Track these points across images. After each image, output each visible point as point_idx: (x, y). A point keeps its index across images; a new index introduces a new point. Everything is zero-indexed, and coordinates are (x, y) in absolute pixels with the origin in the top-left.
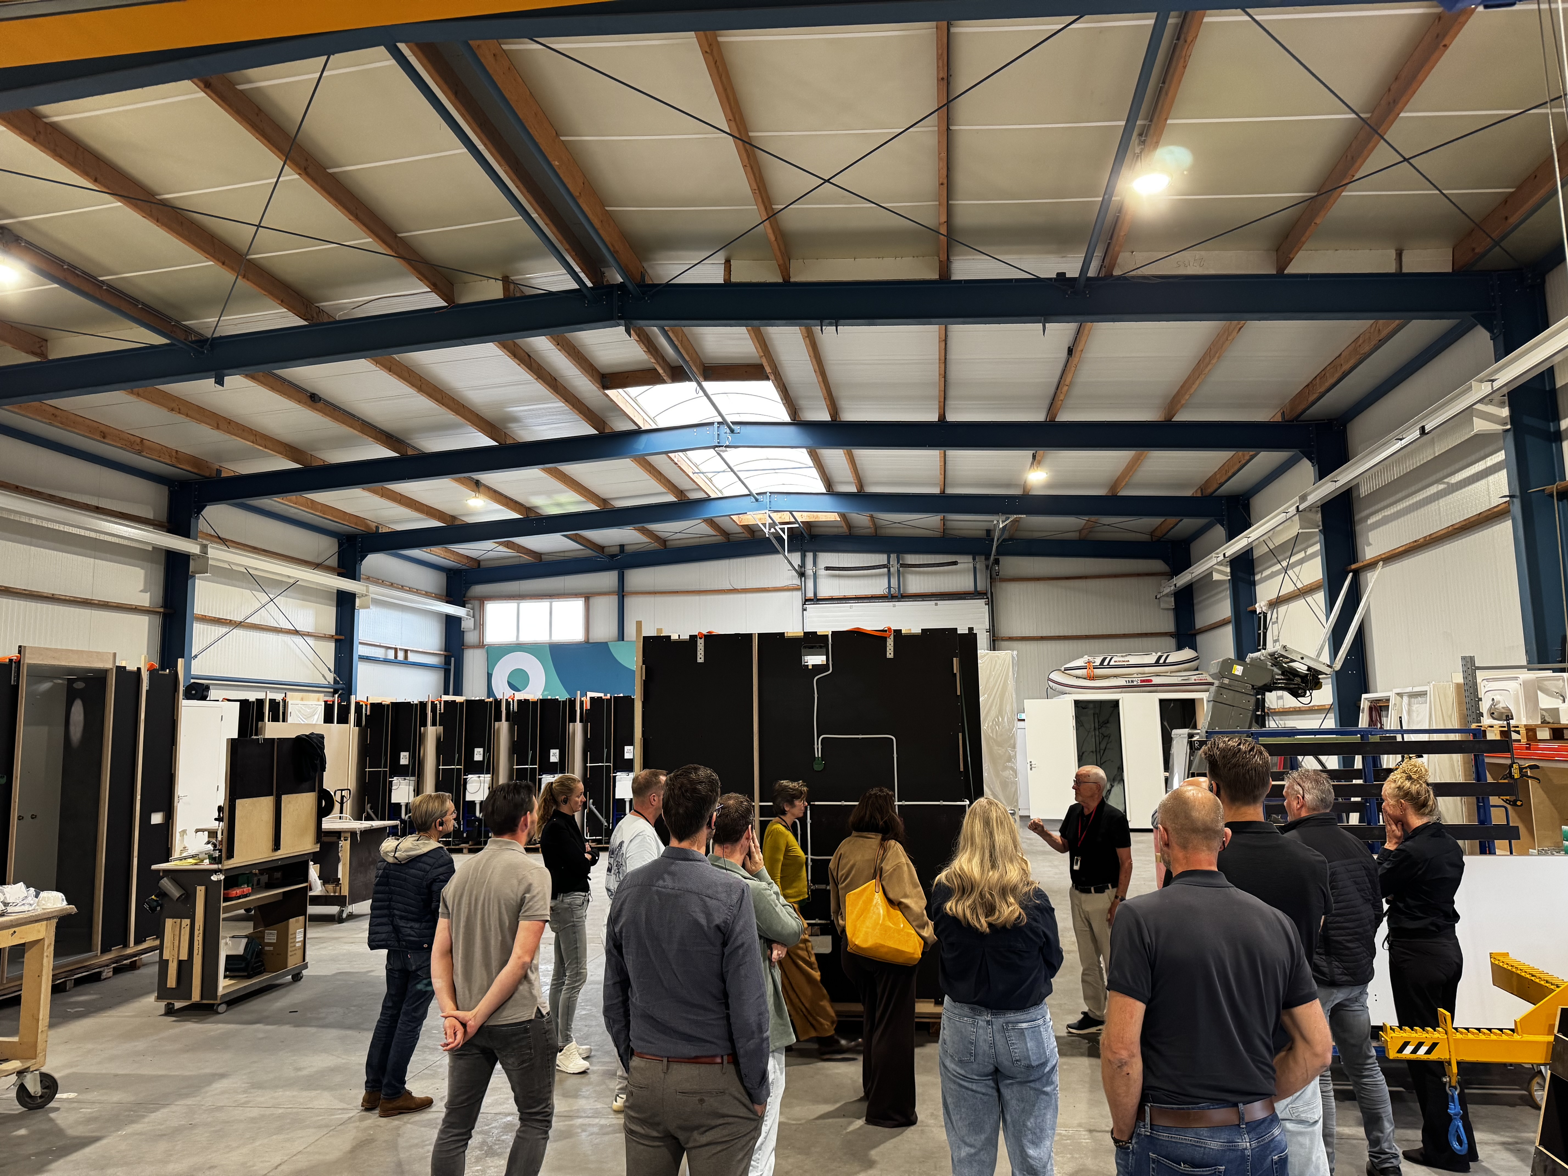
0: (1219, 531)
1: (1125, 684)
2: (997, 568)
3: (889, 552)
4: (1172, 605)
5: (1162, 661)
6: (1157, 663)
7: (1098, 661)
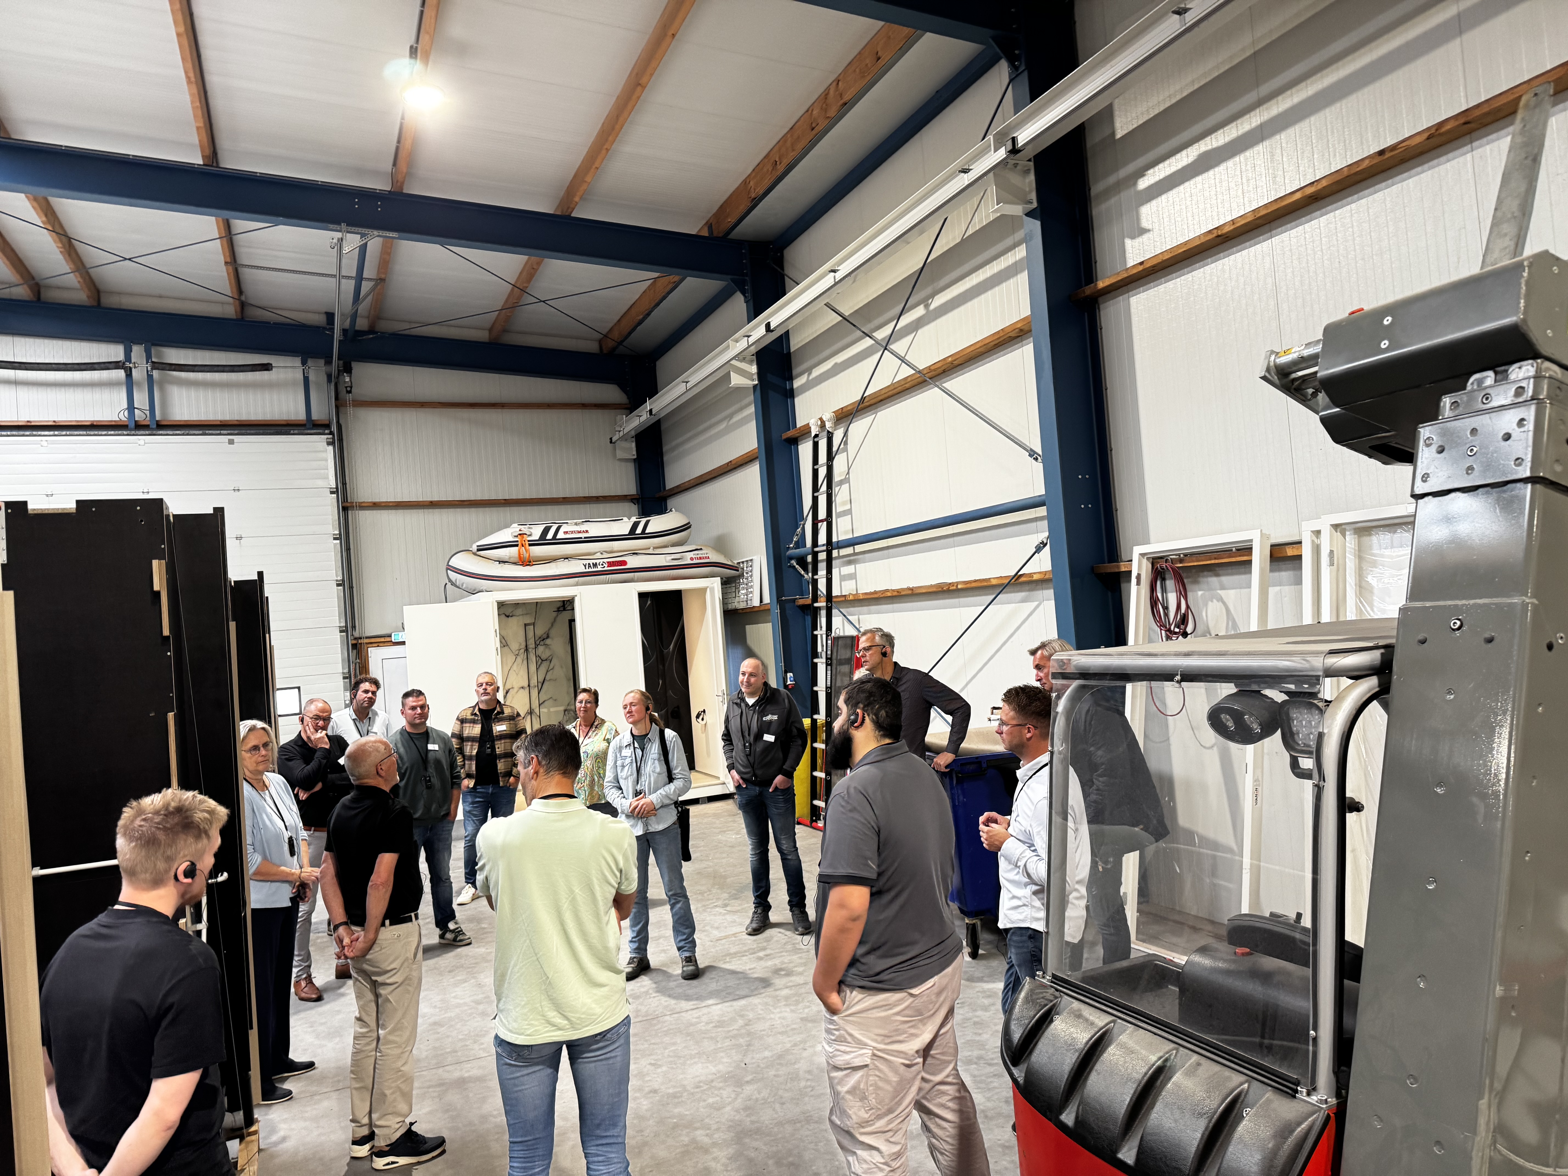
0: (738, 303)
1: (582, 569)
2: (347, 379)
3: (128, 342)
4: (633, 454)
5: (639, 530)
6: (632, 535)
7: (536, 533)
